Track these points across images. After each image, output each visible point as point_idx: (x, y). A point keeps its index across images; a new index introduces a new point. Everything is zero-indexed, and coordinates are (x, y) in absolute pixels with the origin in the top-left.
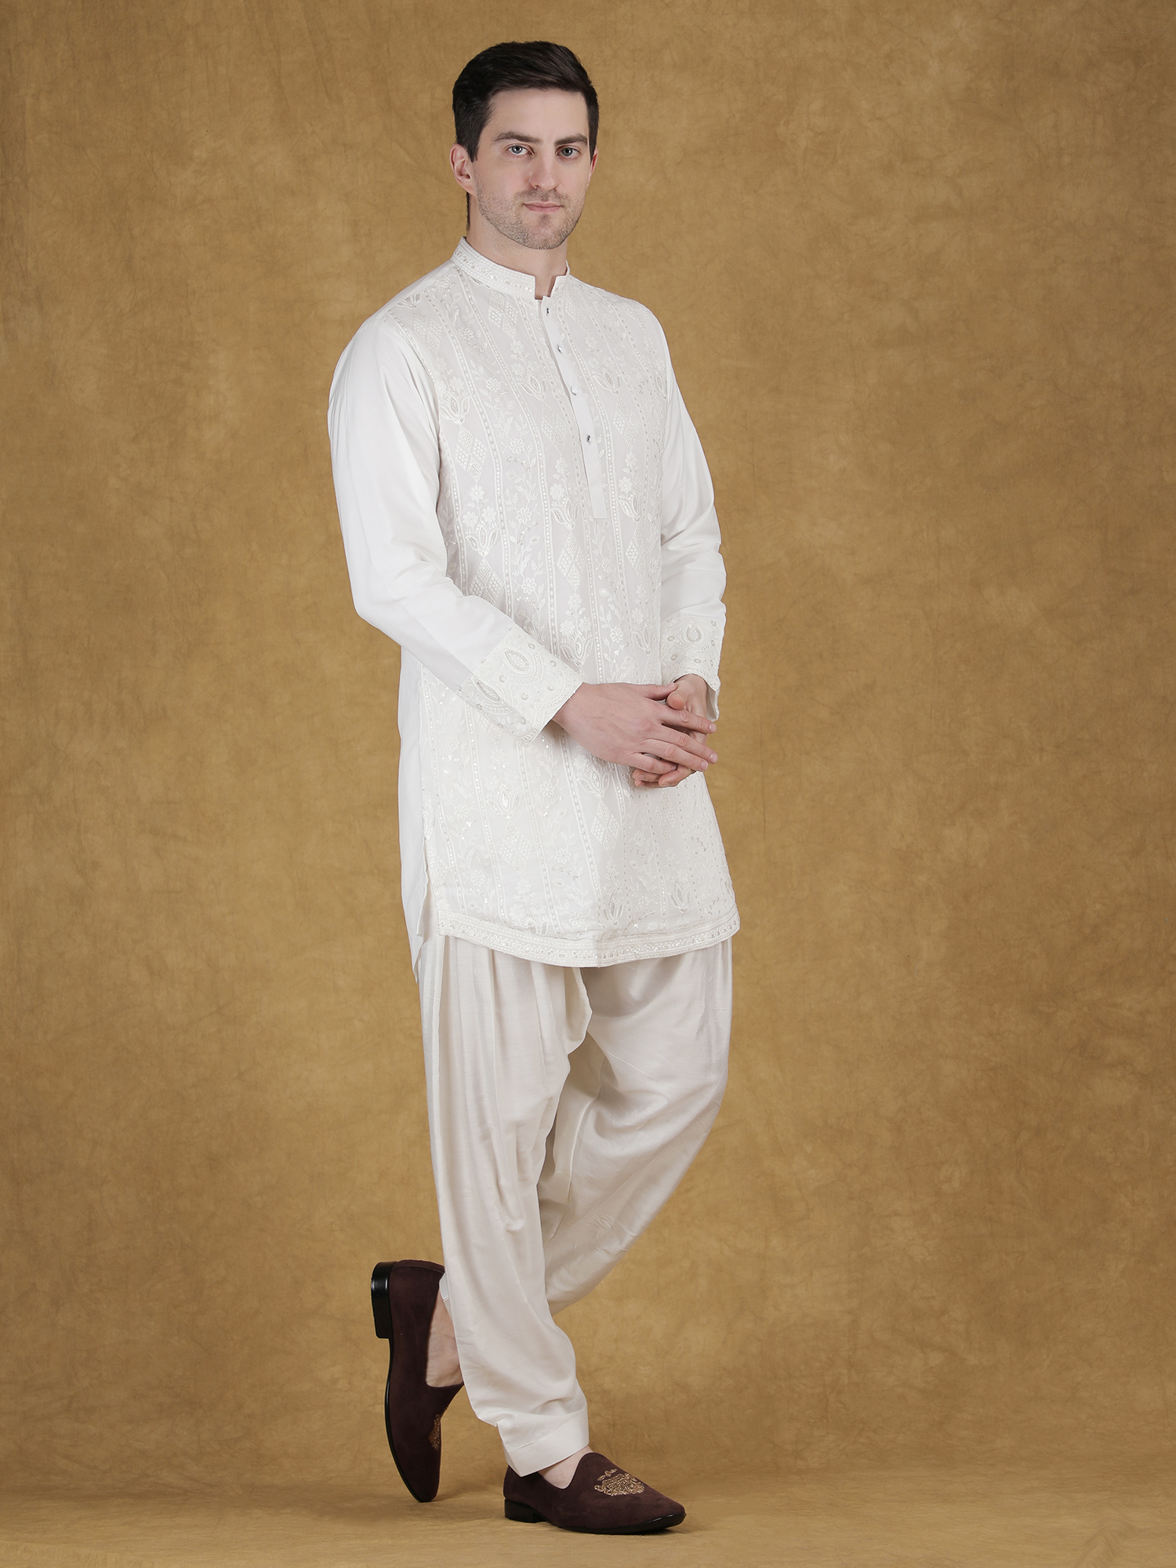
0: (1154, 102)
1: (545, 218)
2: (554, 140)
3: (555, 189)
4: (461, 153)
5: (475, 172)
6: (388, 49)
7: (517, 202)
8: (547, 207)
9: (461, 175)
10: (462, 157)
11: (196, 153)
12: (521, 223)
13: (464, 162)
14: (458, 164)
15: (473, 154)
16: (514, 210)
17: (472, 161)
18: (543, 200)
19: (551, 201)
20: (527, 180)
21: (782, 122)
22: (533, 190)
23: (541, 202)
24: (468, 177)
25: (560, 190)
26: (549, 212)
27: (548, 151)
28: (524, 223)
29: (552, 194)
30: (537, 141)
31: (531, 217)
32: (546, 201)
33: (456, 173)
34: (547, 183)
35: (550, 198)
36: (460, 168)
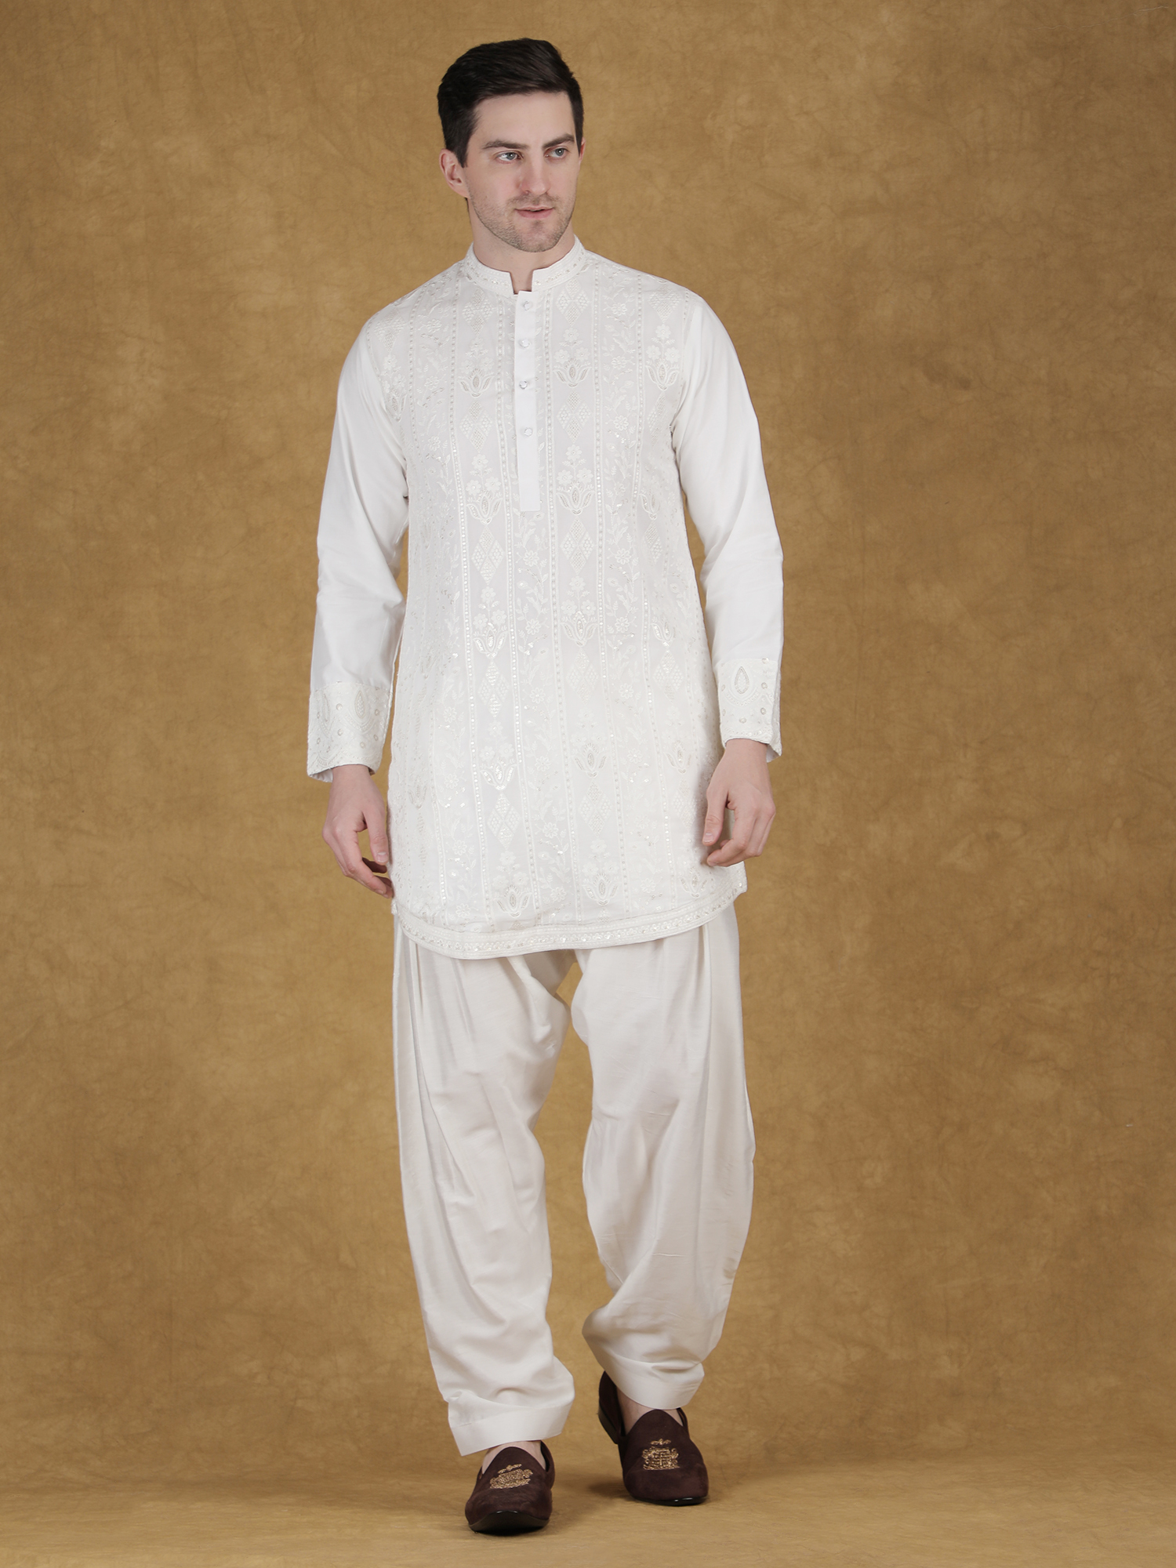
0: (1081, 98)
2: (541, 144)
3: (546, 193)
4: (451, 158)
5: (466, 178)
7: (509, 208)
8: (540, 211)
9: (453, 179)
10: (452, 162)
11: (103, 143)
12: (514, 229)
13: (454, 166)
14: (448, 167)
15: (462, 160)
16: (506, 215)
17: (463, 167)
18: (534, 204)
19: (542, 205)
20: (517, 186)
22: (525, 195)
23: (533, 207)
24: (459, 181)
25: (551, 193)
26: (541, 217)
27: (536, 155)
28: (516, 229)
29: (544, 198)
30: (525, 147)
31: (523, 223)
32: (538, 205)
33: (447, 177)
34: (538, 189)
35: (542, 202)
36: (450, 172)
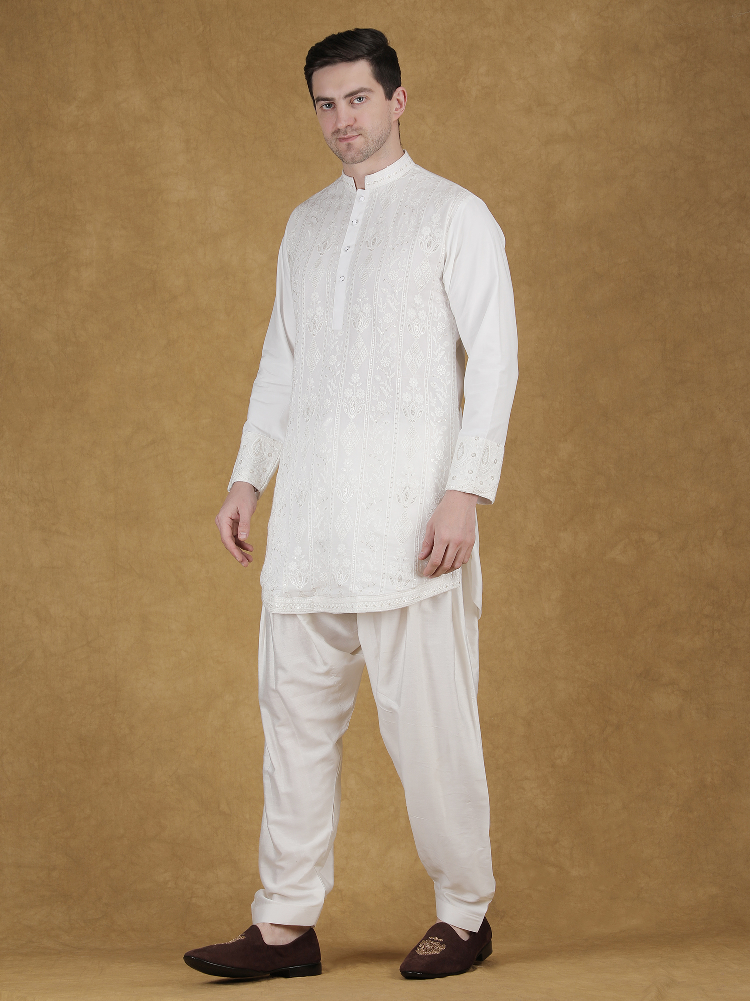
1: (349, 144)
2: (345, 95)
6: (210, 29)
8: (349, 138)
16: (334, 143)
21: (461, 80)
25: (356, 125)
27: (343, 102)
